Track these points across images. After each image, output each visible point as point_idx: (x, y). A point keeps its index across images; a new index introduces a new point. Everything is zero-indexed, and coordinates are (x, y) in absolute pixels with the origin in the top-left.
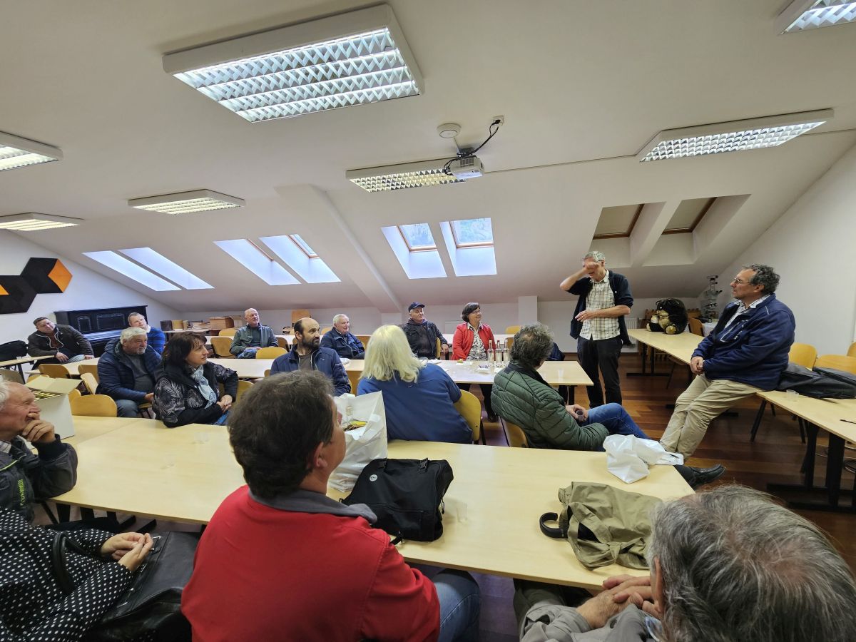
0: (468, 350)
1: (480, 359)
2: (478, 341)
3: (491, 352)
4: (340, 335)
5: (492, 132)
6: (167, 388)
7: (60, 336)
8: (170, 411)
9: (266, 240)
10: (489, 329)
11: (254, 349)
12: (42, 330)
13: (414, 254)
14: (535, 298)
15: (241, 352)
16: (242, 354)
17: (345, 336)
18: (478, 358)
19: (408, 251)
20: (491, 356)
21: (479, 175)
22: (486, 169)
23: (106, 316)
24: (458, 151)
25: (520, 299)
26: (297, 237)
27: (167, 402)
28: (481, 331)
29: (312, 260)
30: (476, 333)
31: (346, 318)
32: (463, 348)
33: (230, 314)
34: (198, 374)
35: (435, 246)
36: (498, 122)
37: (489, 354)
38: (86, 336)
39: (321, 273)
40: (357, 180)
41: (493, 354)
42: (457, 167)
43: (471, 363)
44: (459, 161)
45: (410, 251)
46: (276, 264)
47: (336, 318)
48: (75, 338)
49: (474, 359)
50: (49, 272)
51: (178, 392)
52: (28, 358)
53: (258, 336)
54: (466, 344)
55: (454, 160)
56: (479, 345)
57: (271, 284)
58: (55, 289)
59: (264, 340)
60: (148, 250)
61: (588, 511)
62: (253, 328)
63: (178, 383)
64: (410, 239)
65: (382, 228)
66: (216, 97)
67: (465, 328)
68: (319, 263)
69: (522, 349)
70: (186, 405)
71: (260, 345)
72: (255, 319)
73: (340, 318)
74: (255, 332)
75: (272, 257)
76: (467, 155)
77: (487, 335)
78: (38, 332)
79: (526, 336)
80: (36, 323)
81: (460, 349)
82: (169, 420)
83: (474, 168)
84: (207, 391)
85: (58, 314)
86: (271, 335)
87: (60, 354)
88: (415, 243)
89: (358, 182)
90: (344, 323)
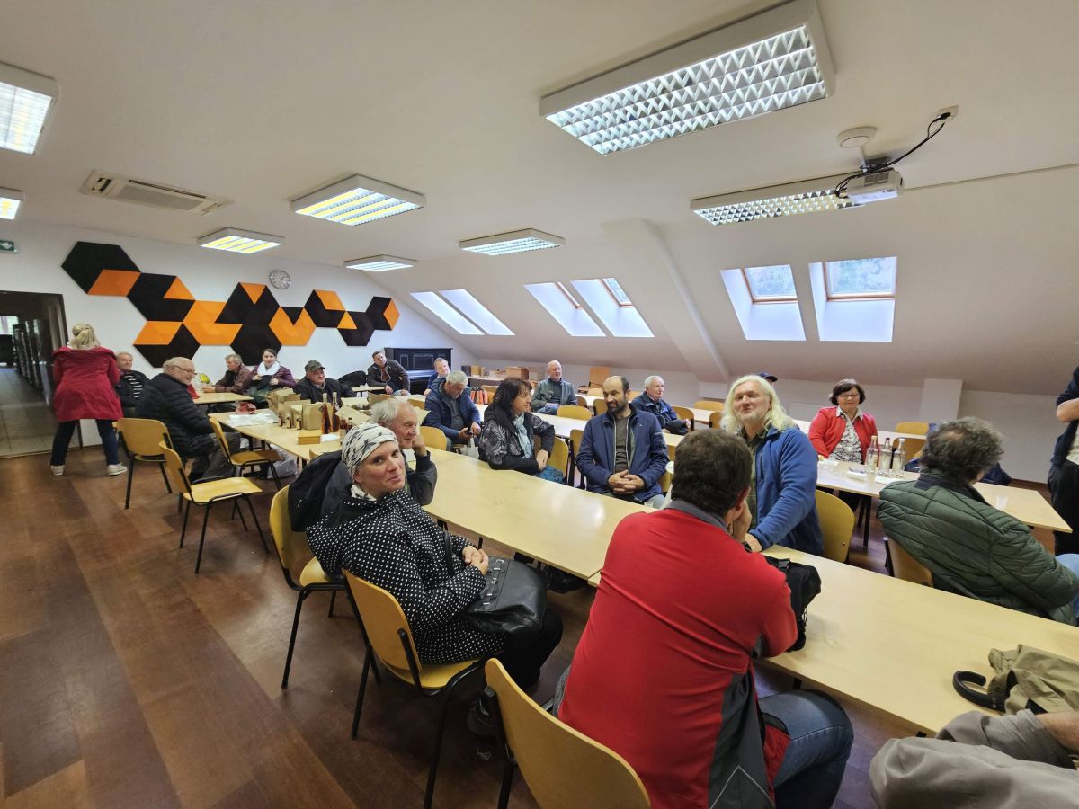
0: (832, 445)
1: (850, 460)
2: (851, 435)
3: (872, 452)
4: (652, 401)
5: (931, 133)
6: (495, 430)
7: (389, 370)
8: (496, 452)
9: (577, 284)
10: (873, 422)
11: (555, 405)
12: (378, 363)
13: (759, 307)
14: (960, 383)
15: (541, 407)
16: (543, 409)
17: (658, 403)
18: (847, 458)
19: (750, 302)
20: (871, 459)
21: (894, 195)
22: (907, 185)
23: (421, 355)
24: (863, 163)
25: (928, 382)
26: (611, 282)
27: (494, 444)
28: (859, 423)
29: (623, 309)
30: (849, 423)
31: (660, 380)
32: (825, 441)
33: (526, 365)
34: (519, 421)
35: (795, 297)
36: (945, 116)
37: (869, 456)
38: (408, 372)
39: (632, 325)
40: (702, 211)
41: (875, 456)
42: (858, 187)
43: (836, 463)
44: (863, 179)
45: (754, 302)
46: (582, 312)
47: (648, 380)
48: (399, 373)
49: (840, 458)
50: (384, 310)
51: (503, 436)
52: (366, 387)
53: (559, 391)
54: (831, 436)
55: (853, 177)
56: (852, 440)
57: (573, 334)
58: (386, 327)
59: (564, 398)
60: (463, 292)
61: (1046, 689)
62: (555, 383)
63: (504, 427)
64: (756, 285)
65: (722, 272)
66: (577, 133)
67: (832, 414)
68: (631, 313)
69: (945, 452)
70: (508, 449)
71: (559, 402)
72: (557, 374)
73: (654, 380)
74: (556, 387)
75: (580, 304)
76: (877, 168)
77: (867, 429)
78: (375, 365)
79: (951, 434)
80: (374, 356)
81: (820, 442)
82: (495, 461)
83: (889, 186)
84: (524, 440)
85: (387, 350)
86: (572, 392)
87: (388, 387)
88: (762, 291)
89: (704, 212)
90: (658, 386)
